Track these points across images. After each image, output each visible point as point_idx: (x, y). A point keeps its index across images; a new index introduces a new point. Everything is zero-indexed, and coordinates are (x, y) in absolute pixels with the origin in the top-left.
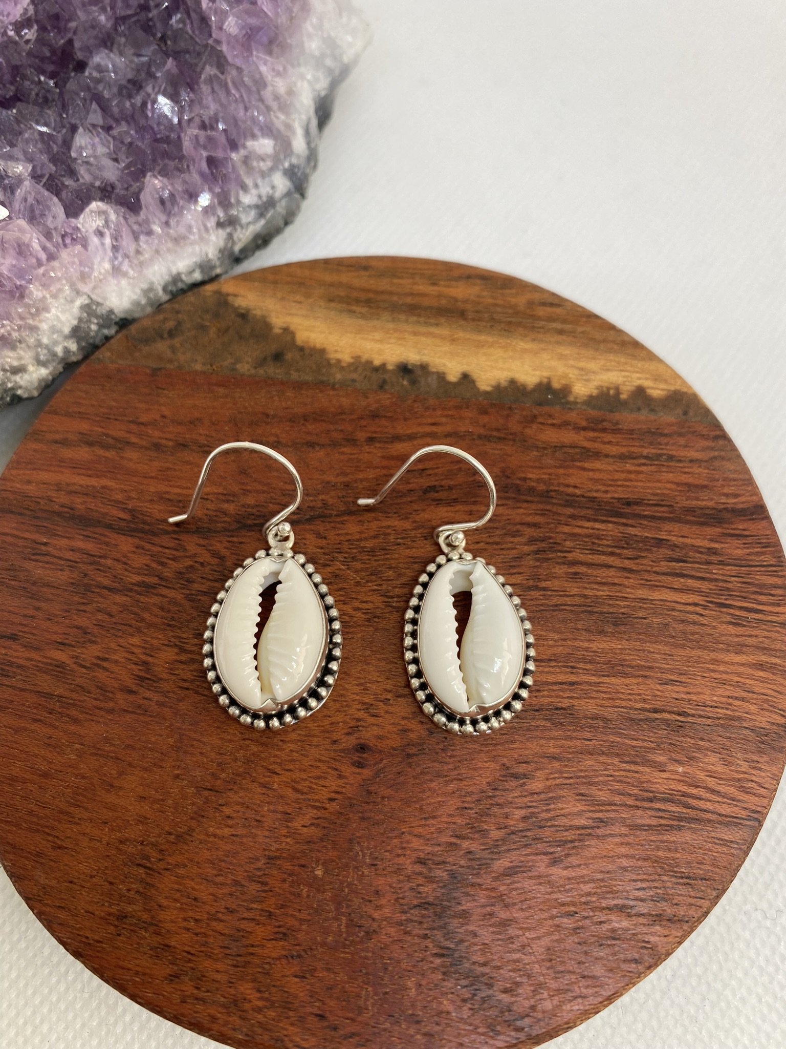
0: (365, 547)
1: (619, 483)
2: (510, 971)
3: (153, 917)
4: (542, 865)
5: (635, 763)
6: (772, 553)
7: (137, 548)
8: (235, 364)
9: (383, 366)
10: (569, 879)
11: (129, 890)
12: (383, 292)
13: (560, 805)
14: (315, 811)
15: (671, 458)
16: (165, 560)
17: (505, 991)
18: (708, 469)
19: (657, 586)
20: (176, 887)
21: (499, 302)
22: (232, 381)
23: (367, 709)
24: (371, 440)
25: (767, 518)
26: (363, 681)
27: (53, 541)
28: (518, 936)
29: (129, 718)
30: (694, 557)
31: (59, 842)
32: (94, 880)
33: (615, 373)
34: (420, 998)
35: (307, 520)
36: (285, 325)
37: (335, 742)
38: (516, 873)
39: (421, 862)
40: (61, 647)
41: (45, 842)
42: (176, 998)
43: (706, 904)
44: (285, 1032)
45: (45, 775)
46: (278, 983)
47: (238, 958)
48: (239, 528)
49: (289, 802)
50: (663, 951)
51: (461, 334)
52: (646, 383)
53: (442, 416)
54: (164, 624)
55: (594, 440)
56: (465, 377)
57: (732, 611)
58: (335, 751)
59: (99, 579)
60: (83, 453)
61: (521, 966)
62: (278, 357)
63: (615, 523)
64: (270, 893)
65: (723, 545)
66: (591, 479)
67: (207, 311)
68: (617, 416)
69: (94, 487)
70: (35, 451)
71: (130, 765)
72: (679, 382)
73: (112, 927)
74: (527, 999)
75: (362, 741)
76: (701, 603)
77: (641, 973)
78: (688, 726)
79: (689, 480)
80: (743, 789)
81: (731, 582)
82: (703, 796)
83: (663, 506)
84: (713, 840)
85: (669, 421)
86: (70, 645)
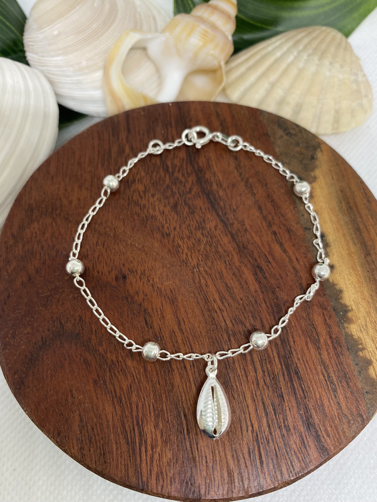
0: (218, 248)
1: (307, 365)
3: (34, 220)
4: (92, 376)
6: (301, 467)
7: (183, 159)
10: (89, 391)
12: (359, 213)
13: (123, 377)
14: (92, 267)
15: (335, 391)
18: (338, 415)
19: (254, 401)
20: (48, 224)
23: (143, 274)
24: (275, 233)
26: (154, 268)
30: (280, 419)
32: (44, 195)
33: (373, 345)
35: (222, 220)
36: (317, 176)
37: (124, 265)
38: (86, 364)
39: (81, 319)
43: (94, 467)
46: (18, 275)
47: (25, 257)
48: (206, 194)
51: (355, 257)
53: (304, 262)
54: (154, 181)
55: (326, 344)
56: (332, 267)
57: (256, 449)
58: (120, 267)
61: (45, 377)
63: (282, 368)
64: (53, 261)
65: (294, 434)
66: (303, 350)
68: (347, 353)
70: (210, 108)
73: (28, 208)
75: (127, 276)
76: (255, 429)
77: (54, 439)
78: (183, 436)
79: (326, 405)
80: (157, 476)
81: (274, 445)
82: (148, 453)
83: (304, 393)
84: (126, 463)
85: (357, 384)
86: (133, 151)
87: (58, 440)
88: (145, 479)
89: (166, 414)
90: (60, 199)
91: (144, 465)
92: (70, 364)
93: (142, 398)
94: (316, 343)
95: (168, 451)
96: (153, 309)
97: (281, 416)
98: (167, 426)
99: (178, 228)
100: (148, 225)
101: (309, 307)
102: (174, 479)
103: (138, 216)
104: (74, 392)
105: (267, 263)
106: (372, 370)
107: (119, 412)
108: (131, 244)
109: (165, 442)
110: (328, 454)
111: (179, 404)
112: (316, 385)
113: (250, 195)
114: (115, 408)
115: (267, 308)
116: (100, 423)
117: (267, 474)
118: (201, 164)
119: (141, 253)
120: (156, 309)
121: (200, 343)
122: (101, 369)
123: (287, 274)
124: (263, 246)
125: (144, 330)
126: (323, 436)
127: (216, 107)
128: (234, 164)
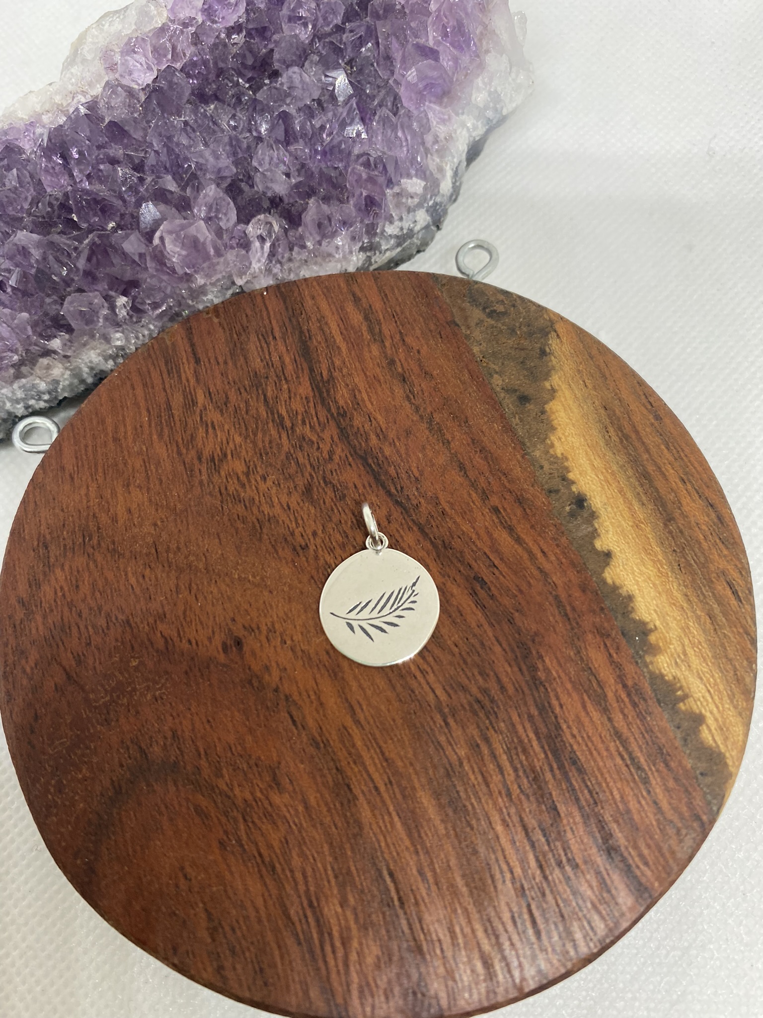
1: (590, 744)
3: (54, 565)
4: (215, 834)
5: (336, 877)
7: (306, 398)
8: (497, 373)
9: (573, 483)
10: (214, 862)
12: (643, 443)
13: (269, 826)
14: (176, 635)
15: (646, 781)
16: (307, 422)
18: (658, 824)
19: (508, 826)
20: (80, 568)
22: (480, 380)
23: (271, 631)
24: (496, 510)
26: (290, 615)
27: (280, 342)
29: (181, 468)
31: (76, 476)
33: (702, 686)
34: (78, 784)
35: (397, 502)
36: (557, 387)
37: (233, 620)
38: (199, 815)
39: (175, 734)
40: (207, 395)
41: (72, 467)
45: (116, 440)
46: (46, 675)
47: (51, 638)
48: (361, 457)
49: (174, 612)
50: (193, 972)
51: (648, 529)
52: (710, 721)
53: (556, 555)
54: (260, 450)
55: (618, 699)
56: (608, 555)
57: (525, 910)
58: (227, 625)
59: (269, 388)
60: (356, 318)
62: (524, 399)
63: (547, 758)
64: (103, 635)
65: (586, 872)
66: (577, 717)
68: (657, 710)
69: (335, 341)
70: (339, 286)
71: (148, 489)
73: (37, 543)
75: (244, 641)
76: (516, 875)
77: (167, 960)
78: (393, 912)
79: (634, 811)
80: (361, 992)
81: (554, 897)
82: (337, 955)
83: (592, 796)
84: (303, 980)
85: (684, 762)
86: (211, 399)
87: (176, 961)
88: (340, 1000)
89: (357, 879)
90: (94, 514)
91: (334, 976)
92: (171, 820)
93: (310, 857)
94: (601, 701)
95: (371, 943)
96: (300, 694)
97: (558, 844)
98: (363, 900)
99: (320, 532)
100: (266, 537)
101: (578, 639)
102: (392, 991)
103: (244, 523)
104: (188, 870)
105: (491, 569)
106: (706, 732)
107: (274, 892)
108: (240, 577)
109: (364, 928)
110: (650, 896)
111: (377, 857)
112: (611, 777)
113: (441, 444)
114: (265, 884)
115: (503, 653)
116: (243, 917)
117: (550, 950)
118: (341, 402)
119: (261, 592)
120: (307, 691)
121: (396, 739)
122: (228, 820)
123: (529, 583)
124: (479, 539)
125: (290, 734)
126: (638, 867)
127: (351, 282)
128: (402, 391)
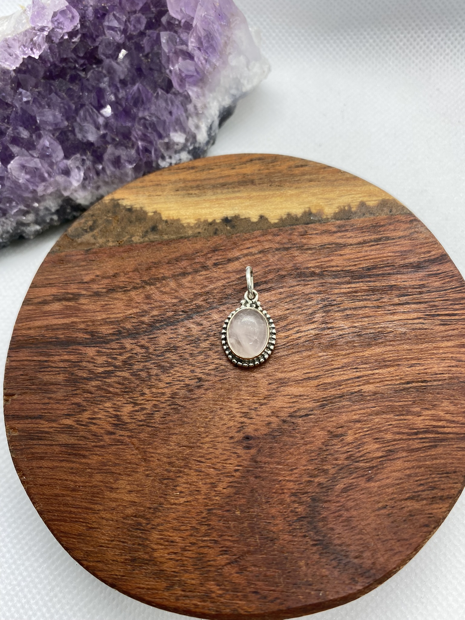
1: (361, 259)
2: (356, 546)
3: (150, 556)
4: (362, 483)
5: (403, 415)
6: (456, 280)
7: (98, 352)
8: (131, 238)
9: (214, 220)
10: (379, 487)
11: (134, 544)
12: (205, 180)
13: (365, 447)
14: (228, 479)
15: (388, 238)
16: (115, 356)
17: (356, 557)
18: (410, 240)
19: (395, 313)
20: (160, 537)
21: (272, 171)
22: (131, 248)
23: (246, 415)
24: (215, 265)
25: (450, 261)
26: (240, 401)
27: (50, 359)
28: (357, 526)
29: (114, 448)
30: (413, 292)
31: (89, 526)
32: (114, 543)
33: (346, 197)
34: (309, 571)
36: (154, 210)
37: (232, 438)
38: (349, 490)
39: (294, 494)
40: (68, 417)
41: (82, 527)
42: (172, 599)
43: (459, 485)
44: (238, 605)
45: (74, 490)
46: (228, 579)
47: (203, 570)
48: (153, 329)
49: (213, 477)
50: (441, 517)
51: (254, 194)
52: (365, 199)
53: (252, 242)
55: (342, 237)
56: (261, 217)
57: (440, 318)
58: (233, 443)
59: (80, 375)
60: (56, 306)
61: (362, 542)
62: (154, 229)
63: (364, 282)
64: (214, 530)
65: (427, 282)
67: (109, 212)
68: (352, 221)
69: (66, 324)
70: (29, 310)
71: (120, 474)
72: (384, 195)
73: (129, 567)
74: (369, 559)
75: (247, 434)
76: (422, 317)
77: (431, 532)
78: (429, 387)
79: (401, 249)
81: (437, 301)
82: (446, 426)
83: (389, 266)
84: (456, 449)
85: (382, 218)
86: (72, 415)
87: (433, 526)
90: (125, 518)
91: (456, 430)
93: (389, 427)
94: (339, 246)
95: (443, 405)
96: (290, 407)
97: (410, 290)
98: (419, 402)
100: (183, 403)
103: (168, 415)
104: (380, 505)
106: (370, 203)
108: (205, 427)
109: (434, 406)
111: (397, 388)
112: (381, 254)
113: (164, 281)
114: (399, 458)
115: (300, 286)
118: (111, 331)
119: (219, 415)
120: (290, 403)
122: (356, 472)
123: (264, 260)
124: (229, 279)
125: (313, 420)
126: (429, 256)
127: (30, 302)
128: (119, 294)
